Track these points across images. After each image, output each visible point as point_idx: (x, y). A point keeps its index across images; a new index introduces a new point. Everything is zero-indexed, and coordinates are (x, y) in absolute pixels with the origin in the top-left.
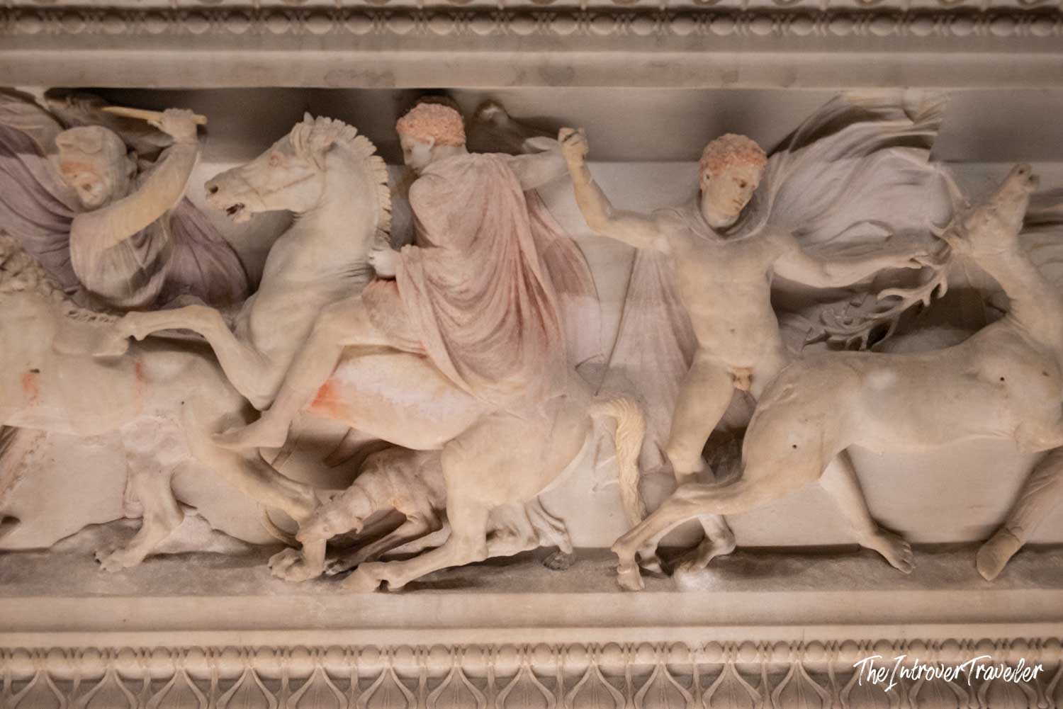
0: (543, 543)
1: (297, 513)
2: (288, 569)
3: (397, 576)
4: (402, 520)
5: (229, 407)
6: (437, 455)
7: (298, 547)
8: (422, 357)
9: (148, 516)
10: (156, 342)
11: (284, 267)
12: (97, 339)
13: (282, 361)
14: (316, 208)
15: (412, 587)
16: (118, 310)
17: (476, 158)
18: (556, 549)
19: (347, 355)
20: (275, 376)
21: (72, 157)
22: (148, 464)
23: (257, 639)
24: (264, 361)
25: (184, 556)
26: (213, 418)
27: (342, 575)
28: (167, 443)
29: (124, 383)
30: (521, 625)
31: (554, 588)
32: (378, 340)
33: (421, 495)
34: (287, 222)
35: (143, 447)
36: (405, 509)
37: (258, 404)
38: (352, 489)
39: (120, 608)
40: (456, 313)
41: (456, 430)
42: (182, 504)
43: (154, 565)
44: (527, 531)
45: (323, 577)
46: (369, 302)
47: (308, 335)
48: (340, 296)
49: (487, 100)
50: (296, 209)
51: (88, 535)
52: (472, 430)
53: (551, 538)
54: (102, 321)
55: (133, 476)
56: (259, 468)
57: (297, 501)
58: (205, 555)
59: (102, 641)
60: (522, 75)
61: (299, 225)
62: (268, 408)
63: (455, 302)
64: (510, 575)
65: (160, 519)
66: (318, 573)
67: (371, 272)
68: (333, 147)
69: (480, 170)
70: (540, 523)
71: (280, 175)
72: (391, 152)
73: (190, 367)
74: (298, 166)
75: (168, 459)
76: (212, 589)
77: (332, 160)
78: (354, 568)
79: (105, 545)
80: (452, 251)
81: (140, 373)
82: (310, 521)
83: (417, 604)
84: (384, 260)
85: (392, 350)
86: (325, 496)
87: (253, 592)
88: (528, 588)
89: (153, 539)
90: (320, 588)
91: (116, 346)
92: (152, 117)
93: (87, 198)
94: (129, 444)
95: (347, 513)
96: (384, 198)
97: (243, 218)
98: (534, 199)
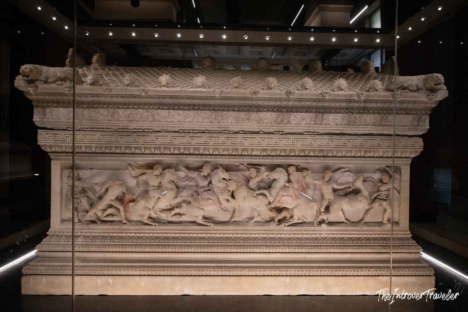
0: (304, 221)
1: (275, 216)
2: (273, 223)
3: (286, 225)
4: (286, 217)
5: (267, 202)
6: (292, 209)
7: (274, 221)
8: (291, 196)
9: (255, 217)
10: (259, 194)
11: (274, 185)
12: (253, 194)
13: (275, 196)
14: (279, 178)
15: (288, 226)
16: (255, 191)
17: (297, 173)
18: (305, 222)
19: (283, 196)
20: (274, 198)
21: (252, 172)
22: (256, 210)
23: (269, 232)
24: (272, 196)
25: (258, 222)
26: (266, 203)
27: (279, 224)
28: (258, 207)
29: (256, 199)
30: (302, 231)
31: (306, 226)
32: (287, 194)
33: (289, 214)
34: (275, 180)
35: (256, 207)
36: (287, 216)
37: (271, 202)
38: (281, 213)
39: (252, 228)
40: (296, 191)
41: (295, 205)
42: (259, 215)
43: (255, 223)
44: (302, 219)
45: (277, 224)
46: (286, 190)
47: (278, 193)
48: (282, 189)
49: (298, 166)
50: (276, 178)
51: (247, 219)
52: (297, 205)
53: (305, 220)
54: (253, 192)
55: (254, 211)
56: (271, 210)
57: (275, 214)
58: (261, 222)
59: (249, 232)
60: (303, 163)
61: (277, 180)
62: (273, 202)
63: (296, 190)
64: (300, 225)
65: (257, 217)
66: (276, 224)
67: (285, 186)
68: (281, 171)
69: (298, 174)
70: (304, 218)
71: (275, 175)
72: (287, 171)
73: (263, 197)
74: (277, 174)
75: (258, 209)
76: (263, 226)
77: (281, 173)
78: (281, 223)
79: (249, 220)
80: (296, 184)
81: (258, 198)
82: (276, 217)
83: (289, 228)
84: (287, 185)
85: (288, 196)
86: (278, 214)
87: (269, 226)
88: (303, 226)
89: (255, 220)
90: (277, 226)
91: (255, 195)
92: (260, 167)
93: (253, 177)
94: (253, 207)
95: (281, 216)
96: (287, 177)
97: (270, 179)
98: (304, 177)
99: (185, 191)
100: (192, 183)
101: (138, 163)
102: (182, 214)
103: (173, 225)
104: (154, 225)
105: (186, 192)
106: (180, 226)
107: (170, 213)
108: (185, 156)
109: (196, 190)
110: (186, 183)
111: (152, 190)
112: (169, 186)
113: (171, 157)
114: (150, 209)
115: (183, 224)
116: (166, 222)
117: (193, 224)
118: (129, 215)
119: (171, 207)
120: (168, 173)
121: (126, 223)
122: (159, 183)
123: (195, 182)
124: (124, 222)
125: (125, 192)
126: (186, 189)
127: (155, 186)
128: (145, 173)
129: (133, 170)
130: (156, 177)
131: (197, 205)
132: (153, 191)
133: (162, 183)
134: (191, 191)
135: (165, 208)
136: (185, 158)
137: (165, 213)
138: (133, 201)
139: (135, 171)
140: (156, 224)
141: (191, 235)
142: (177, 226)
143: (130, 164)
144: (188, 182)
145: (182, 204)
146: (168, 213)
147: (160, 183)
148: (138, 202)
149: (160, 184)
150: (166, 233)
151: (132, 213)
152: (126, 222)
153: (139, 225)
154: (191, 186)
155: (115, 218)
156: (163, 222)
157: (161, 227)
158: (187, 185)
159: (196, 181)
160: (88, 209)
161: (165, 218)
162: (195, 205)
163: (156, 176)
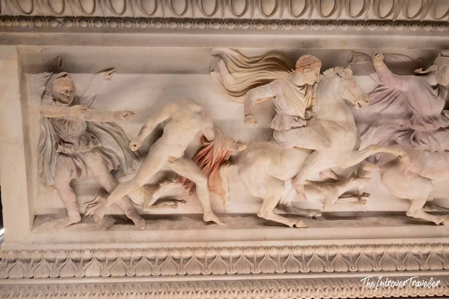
99: (373, 131)
100: (394, 109)
101: (244, 50)
102: (361, 193)
103: (340, 225)
104: (291, 225)
105: (376, 134)
106: (359, 225)
107: (335, 192)
108: (387, 28)
109: (409, 126)
110: (378, 109)
111: (293, 128)
112: (341, 117)
113: (347, 33)
114: (283, 183)
115: (365, 220)
116: (320, 215)
117: (394, 221)
118: (218, 200)
119: (333, 177)
120: (338, 79)
121: (211, 222)
122: (307, 109)
123: (402, 104)
124: (207, 218)
125: (210, 135)
126: (377, 126)
127: (299, 117)
128: (266, 82)
129: (230, 73)
130: (303, 92)
131: (415, 170)
132: (293, 131)
133: (315, 109)
134: (391, 131)
135: (317, 178)
136: (389, 33)
137: (319, 192)
138: (231, 161)
139: (236, 75)
140: (300, 224)
141: (392, 250)
142: (352, 225)
143: (220, 56)
144: (385, 106)
145: (365, 169)
146: (326, 192)
147: (309, 109)
148: (247, 164)
149: (310, 114)
150: (327, 247)
151: (227, 195)
152: (215, 219)
153: (251, 228)
154: (392, 117)
155: (180, 209)
156: (311, 215)
157: (312, 232)
158: (378, 115)
159: (406, 103)
160: (108, 187)
161: (319, 207)
162: (409, 169)
163: (303, 87)
